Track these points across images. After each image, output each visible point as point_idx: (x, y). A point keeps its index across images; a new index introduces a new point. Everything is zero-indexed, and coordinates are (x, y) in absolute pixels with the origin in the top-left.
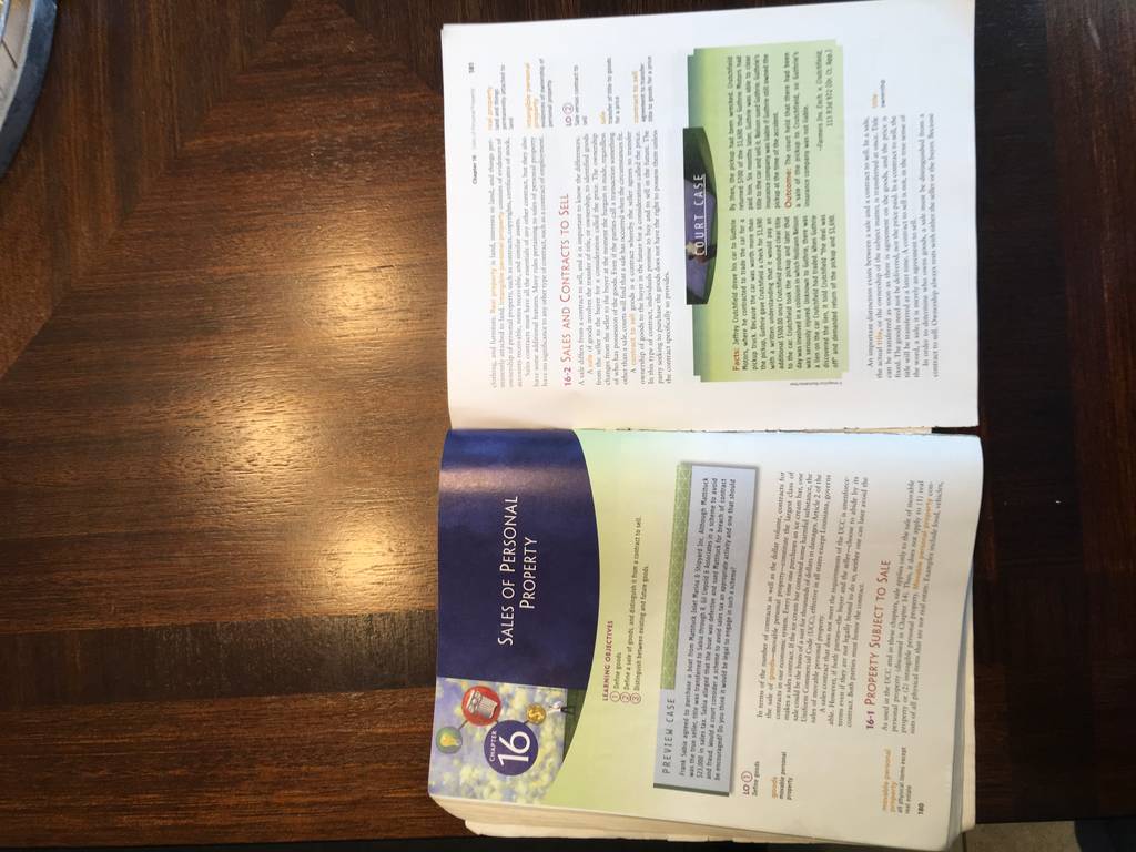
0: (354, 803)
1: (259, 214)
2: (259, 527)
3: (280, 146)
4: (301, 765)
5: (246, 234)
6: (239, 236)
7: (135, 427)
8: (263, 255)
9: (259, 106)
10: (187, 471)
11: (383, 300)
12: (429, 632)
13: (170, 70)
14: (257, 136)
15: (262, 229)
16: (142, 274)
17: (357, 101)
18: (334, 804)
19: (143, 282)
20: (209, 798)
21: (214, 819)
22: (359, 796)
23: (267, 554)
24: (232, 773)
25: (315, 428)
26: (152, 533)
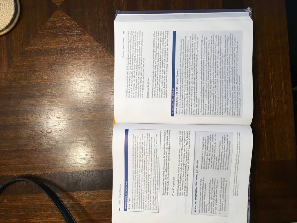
1: (44, 67)
2: (44, 149)
3: (50, 49)
4: (54, 211)
5: (41, 72)
6: (39, 72)
7: (11, 122)
8: (45, 77)
9: (45, 39)
10: (25, 134)
11: (77, 90)
12: (88, 176)
13: (21, 29)
14: (44, 47)
15: (45, 71)
16: (13, 82)
17: (70, 38)
19: (13, 84)
20: (30, 220)
23: (45, 156)
24: (36, 213)
25: (59, 123)
26: (15, 150)
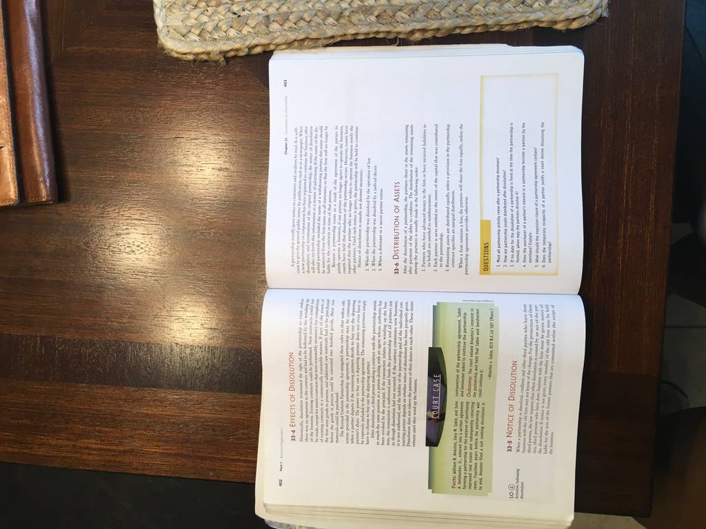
0: (124, 451)
1: (106, 96)
2: (87, 284)
3: (123, 57)
4: (96, 426)
5: (98, 107)
6: (93, 108)
8: (106, 121)
9: (113, 31)
10: (48, 245)
11: (176, 157)
14: (110, 49)
15: (107, 105)
18: (113, 451)
20: (41, 439)
21: (42, 451)
22: (127, 448)
23: (89, 300)
24: (56, 426)
26: (23, 280)
